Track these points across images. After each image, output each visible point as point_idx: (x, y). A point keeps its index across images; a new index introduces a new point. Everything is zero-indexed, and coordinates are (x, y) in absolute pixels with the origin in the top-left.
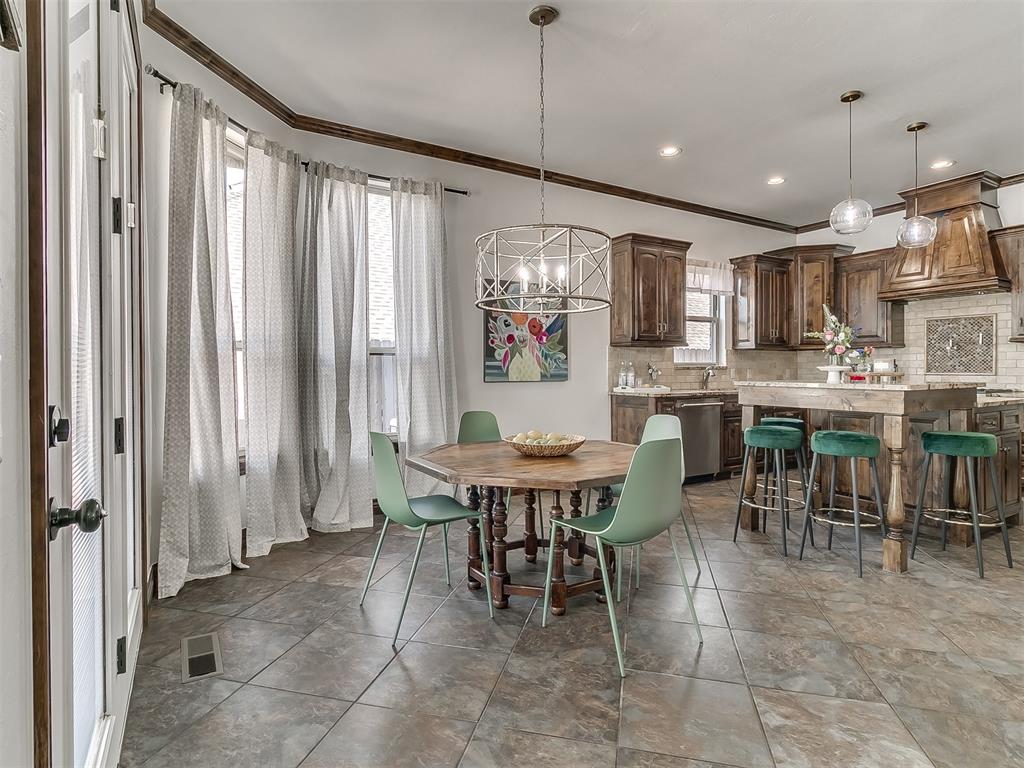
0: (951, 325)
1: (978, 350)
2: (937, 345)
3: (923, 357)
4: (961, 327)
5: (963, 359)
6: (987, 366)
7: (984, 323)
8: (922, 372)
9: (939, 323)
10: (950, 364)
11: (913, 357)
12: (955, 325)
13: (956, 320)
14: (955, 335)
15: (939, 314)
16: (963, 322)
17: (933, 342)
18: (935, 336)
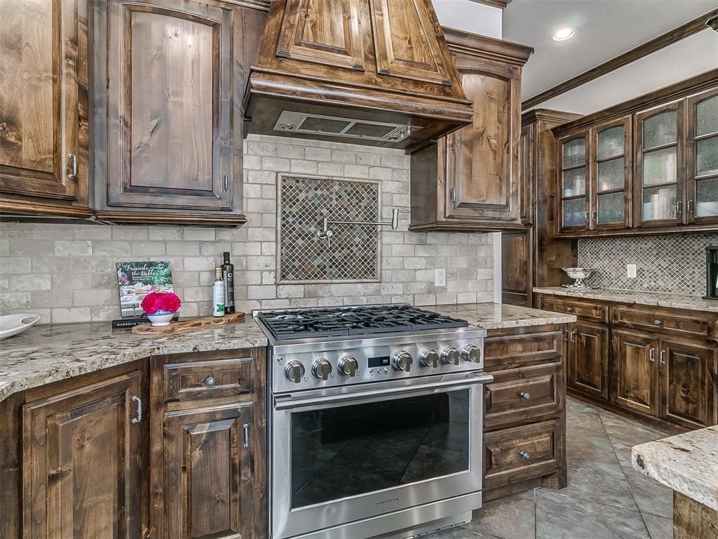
0: (319, 192)
1: (357, 240)
2: (297, 226)
3: (270, 248)
4: (334, 196)
5: (337, 254)
6: (367, 268)
7: (364, 192)
8: (269, 278)
9: (301, 185)
10: (316, 263)
11: (254, 249)
12: (326, 193)
13: (326, 183)
14: (325, 211)
15: (300, 169)
16: (337, 188)
17: (291, 220)
18: (294, 210)
